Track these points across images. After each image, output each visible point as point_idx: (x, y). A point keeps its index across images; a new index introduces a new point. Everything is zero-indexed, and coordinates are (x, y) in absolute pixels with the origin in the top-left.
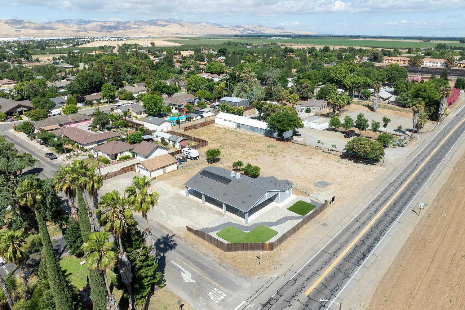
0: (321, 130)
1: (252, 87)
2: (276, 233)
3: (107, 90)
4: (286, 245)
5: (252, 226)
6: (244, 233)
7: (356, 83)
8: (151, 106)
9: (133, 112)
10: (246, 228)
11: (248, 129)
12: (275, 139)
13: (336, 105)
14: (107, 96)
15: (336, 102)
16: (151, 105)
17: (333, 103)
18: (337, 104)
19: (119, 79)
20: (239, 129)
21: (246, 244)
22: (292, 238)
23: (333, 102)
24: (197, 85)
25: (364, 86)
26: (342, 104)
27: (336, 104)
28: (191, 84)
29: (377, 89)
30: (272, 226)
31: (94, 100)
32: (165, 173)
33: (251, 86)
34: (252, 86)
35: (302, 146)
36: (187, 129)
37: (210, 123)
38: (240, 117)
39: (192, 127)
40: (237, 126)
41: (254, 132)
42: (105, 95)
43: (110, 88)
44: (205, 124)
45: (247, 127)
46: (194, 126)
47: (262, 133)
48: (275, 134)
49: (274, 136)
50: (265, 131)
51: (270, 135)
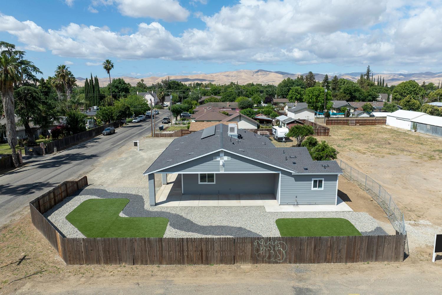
20: (414, 131)
36: (332, 123)
37: (377, 123)
38: (424, 114)
39: (342, 122)
40: (412, 127)
41: (437, 136)
42: (292, 98)
43: (298, 90)
44: (366, 121)
45: (426, 127)
46: (345, 121)
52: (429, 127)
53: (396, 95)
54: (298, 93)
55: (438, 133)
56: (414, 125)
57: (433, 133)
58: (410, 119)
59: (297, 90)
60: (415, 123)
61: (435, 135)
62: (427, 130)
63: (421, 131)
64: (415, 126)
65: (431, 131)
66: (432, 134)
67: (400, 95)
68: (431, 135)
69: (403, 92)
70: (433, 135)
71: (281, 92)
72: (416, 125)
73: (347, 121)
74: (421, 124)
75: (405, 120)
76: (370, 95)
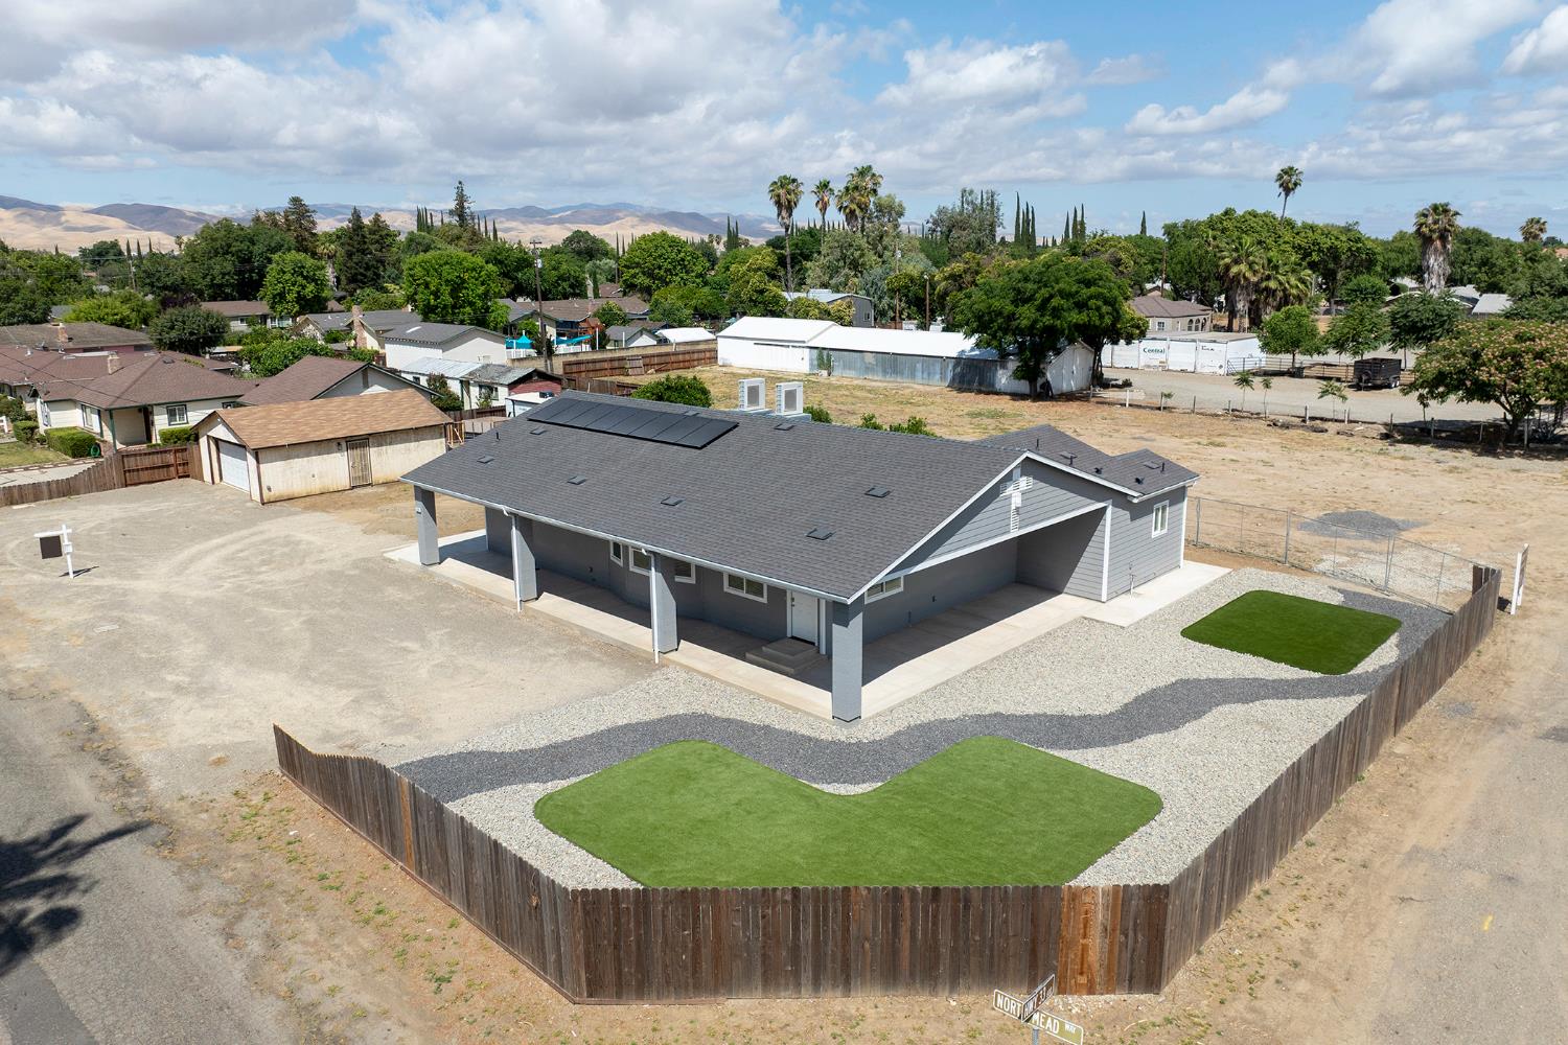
0: (1222, 372)
1: (887, 254)
2: (1143, 806)
3: (287, 276)
4: (1300, 930)
5: (894, 741)
6: (813, 799)
7: (1320, 251)
8: (436, 294)
9: (366, 334)
10: (843, 759)
11: (868, 369)
12: (1008, 397)
13: (1271, 292)
14: (289, 297)
15: (1268, 278)
16: (438, 290)
17: (1254, 279)
18: (1272, 284)
19: (369, 273)
20: (825, 373)
21: (821, 896)
22: (1322, 855)
23: (1255, 272)
24: (660, 268)
25: (1351, 268)
26: (1294, 291)
27: (1267, 289)
28: (638, 265)
29: (1435, 236)
30: (1089, 745)
31: (235, 318)
32: (361, 481)
33: (880, 248)
34: (885, 248)
35: (1147, 411)
36: (581, 372)
37: (696, 363)
38: (830, 326)
39: (606, 365)
40: (816, 363)
41: (899, 380)
42: (281, 297)
43: (304, 267)
44: (667, 359)
45: (863, 359)
46: (616, 364)
47: (938, 376)
48: (1003, 378)
49: (997, 387)
50: (954, 368)
51: (980, 384)
52: (869, 358)
53: (634, 276)
54: (305, 278)
55: (902, 374)
56: (820, 358)
57: (885, 372)
58: (804, 342)
59: (300, 268)
60: (825, 352)
61: (892, 379)
62: (867, 368)
63: (848, 372)
64: (825, 358)
65: (880, 369)
66: (885, 376)
67: (644, 273)
68: (880, 381)
69: (653, 265)
70: (888, 378)
71: (203, 278)
72: (829, 356)
73: (622, 363)
74: (846, 353)
75: (788, 346)
76: (562, 278)
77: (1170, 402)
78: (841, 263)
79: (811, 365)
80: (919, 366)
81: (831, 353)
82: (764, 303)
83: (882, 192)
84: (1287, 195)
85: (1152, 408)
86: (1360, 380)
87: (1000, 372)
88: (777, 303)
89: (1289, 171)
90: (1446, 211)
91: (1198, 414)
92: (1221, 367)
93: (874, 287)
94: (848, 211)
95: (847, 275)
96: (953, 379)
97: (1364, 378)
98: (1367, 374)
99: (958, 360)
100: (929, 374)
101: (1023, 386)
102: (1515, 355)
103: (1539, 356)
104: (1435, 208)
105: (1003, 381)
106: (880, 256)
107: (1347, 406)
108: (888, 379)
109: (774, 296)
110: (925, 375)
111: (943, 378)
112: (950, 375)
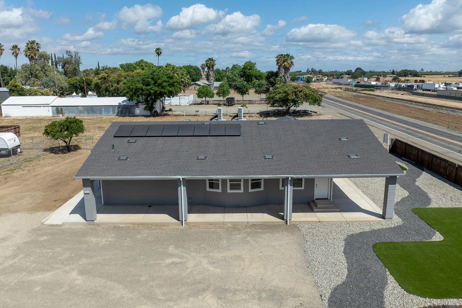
0: (188, 105)
20: (61, 115)
29: (211, 67)
38: (57, 98)
40: (55, 112)
41: (95, 115)
45: (78, 109)
47: (112, 112)
48: (138, 111)
49: (136, 114)
50: (118, 109)
51: (129, 113)
55: (96, 113)
56: (57, 110)
57: (88, 113)
58: (49, 104)
60: (59, 108)
62: (80, 112)
63: (71, 114)
64: (59, 110)
65: (86, 112)
72: (62, 109)
74: (69, 107)
75: (41, 107)
77: (198, 113)
78: (30, 76)
79: (53, 113)
80: (103, 110)
81: (62, 107)
82: (18, 91)
83: (40, 50)
84: (158, 56)
85: (192, 116)
86: (229, 104)
87: (137, 109)
88: (23, 90)
89: (158, 49)
90: (212, 60)
91: (207, 116)
92: (187, 103)
93: (47, 85)
94: (30, 56)
95: (34, 80)
96: (118, 113)
97: (230, 103)
98: (230, 102)
99: (119, 106)
100: (108, 112)
101: (148, 113)
102: (295, 92)
103: (301, 92)
104: (210, 59)
105: (138, 112)
106: (45, 73)
107: (248, 109)
108: (90, 115)
109: (21, 88)
110: (106, 112)
111: (114, 112)
112: (116, 111)
